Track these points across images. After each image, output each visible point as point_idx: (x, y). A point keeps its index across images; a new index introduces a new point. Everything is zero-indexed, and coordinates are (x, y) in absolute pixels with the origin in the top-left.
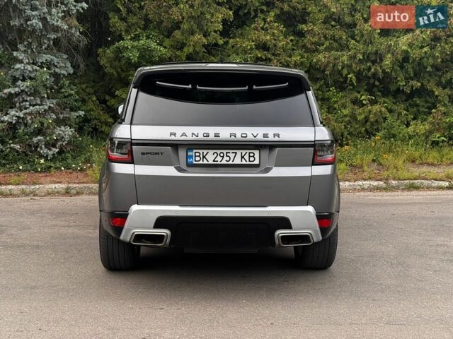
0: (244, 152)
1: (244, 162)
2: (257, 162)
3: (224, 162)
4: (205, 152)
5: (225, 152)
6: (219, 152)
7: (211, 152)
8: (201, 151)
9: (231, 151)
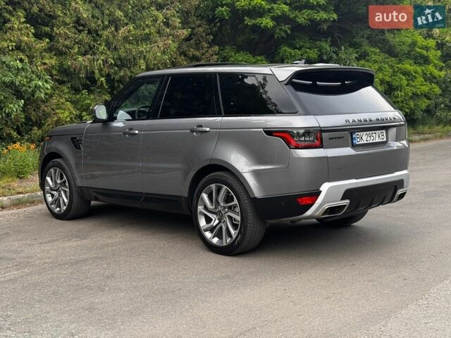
0: (379, 132)
1: (380, 140)
2: (385, 140)
3: (371, 141)
4: (362, 133)
5: (371, 132)
6: (368, 133)
7: (365, 133)
8: (359, 133)
9: (374, 132)
